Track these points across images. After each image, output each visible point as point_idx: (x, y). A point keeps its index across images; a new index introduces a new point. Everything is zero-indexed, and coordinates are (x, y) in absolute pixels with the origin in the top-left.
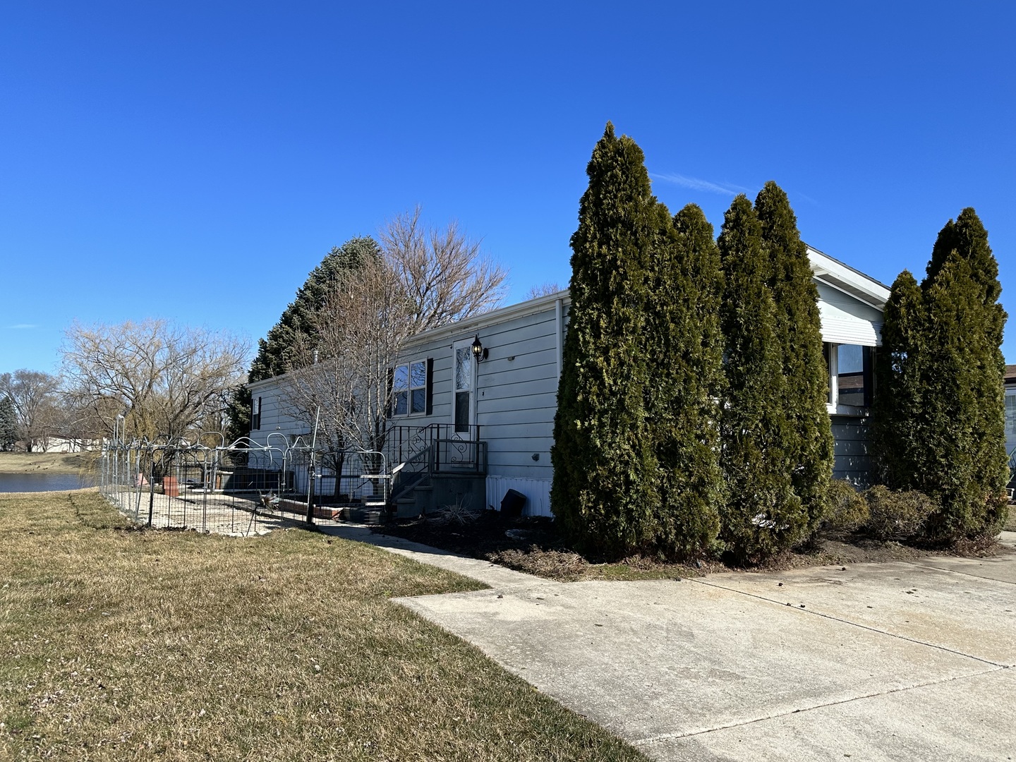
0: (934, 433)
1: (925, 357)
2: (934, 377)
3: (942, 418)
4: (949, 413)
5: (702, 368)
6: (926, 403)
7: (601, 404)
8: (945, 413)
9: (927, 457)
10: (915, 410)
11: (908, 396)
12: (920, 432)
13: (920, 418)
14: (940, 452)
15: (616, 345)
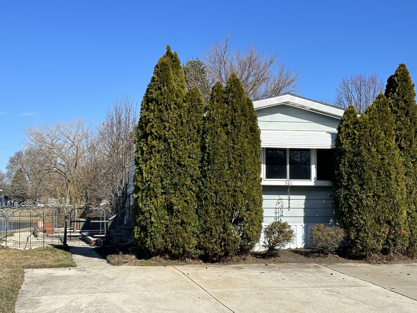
0: (352, 195)
1: (351, 154)
2: (354, 165)
3: (356, 187)
4: (360, 185)
5: (187, 168)
6: (349, 179)
7: (142, 186)
8: (359, 185)
9: (349, 208)
10: (344, 183)
11: (341, 176)
12: (346, 195)
13: (346, 188)
14: (354, 206)
15: (150, 159)
